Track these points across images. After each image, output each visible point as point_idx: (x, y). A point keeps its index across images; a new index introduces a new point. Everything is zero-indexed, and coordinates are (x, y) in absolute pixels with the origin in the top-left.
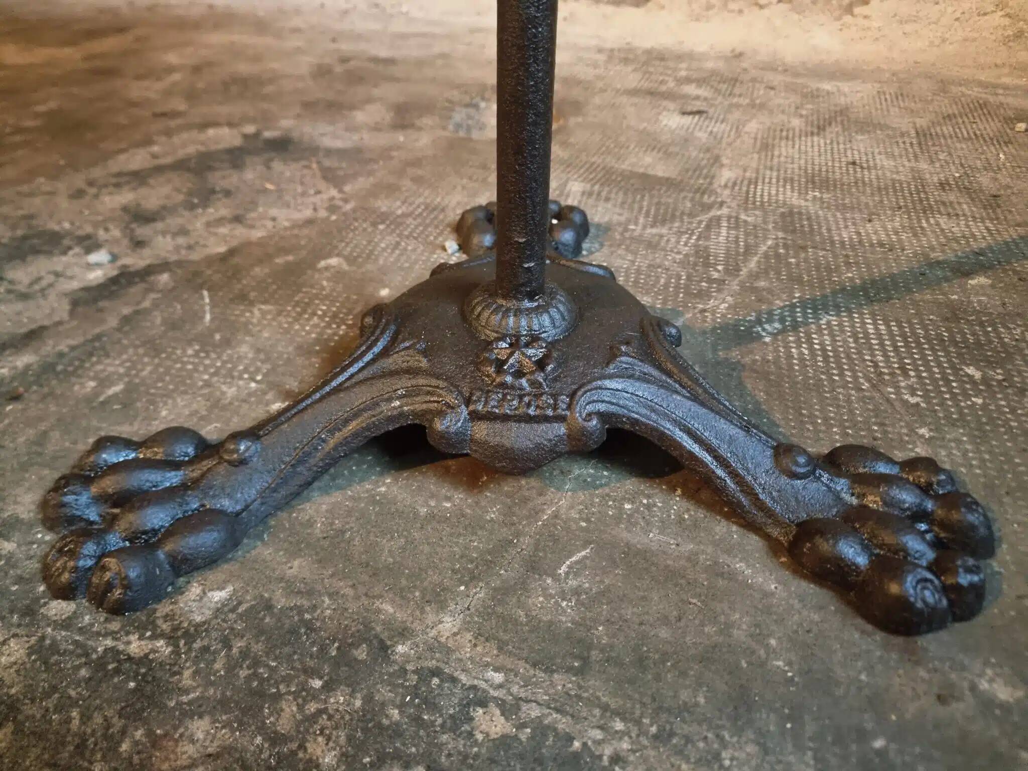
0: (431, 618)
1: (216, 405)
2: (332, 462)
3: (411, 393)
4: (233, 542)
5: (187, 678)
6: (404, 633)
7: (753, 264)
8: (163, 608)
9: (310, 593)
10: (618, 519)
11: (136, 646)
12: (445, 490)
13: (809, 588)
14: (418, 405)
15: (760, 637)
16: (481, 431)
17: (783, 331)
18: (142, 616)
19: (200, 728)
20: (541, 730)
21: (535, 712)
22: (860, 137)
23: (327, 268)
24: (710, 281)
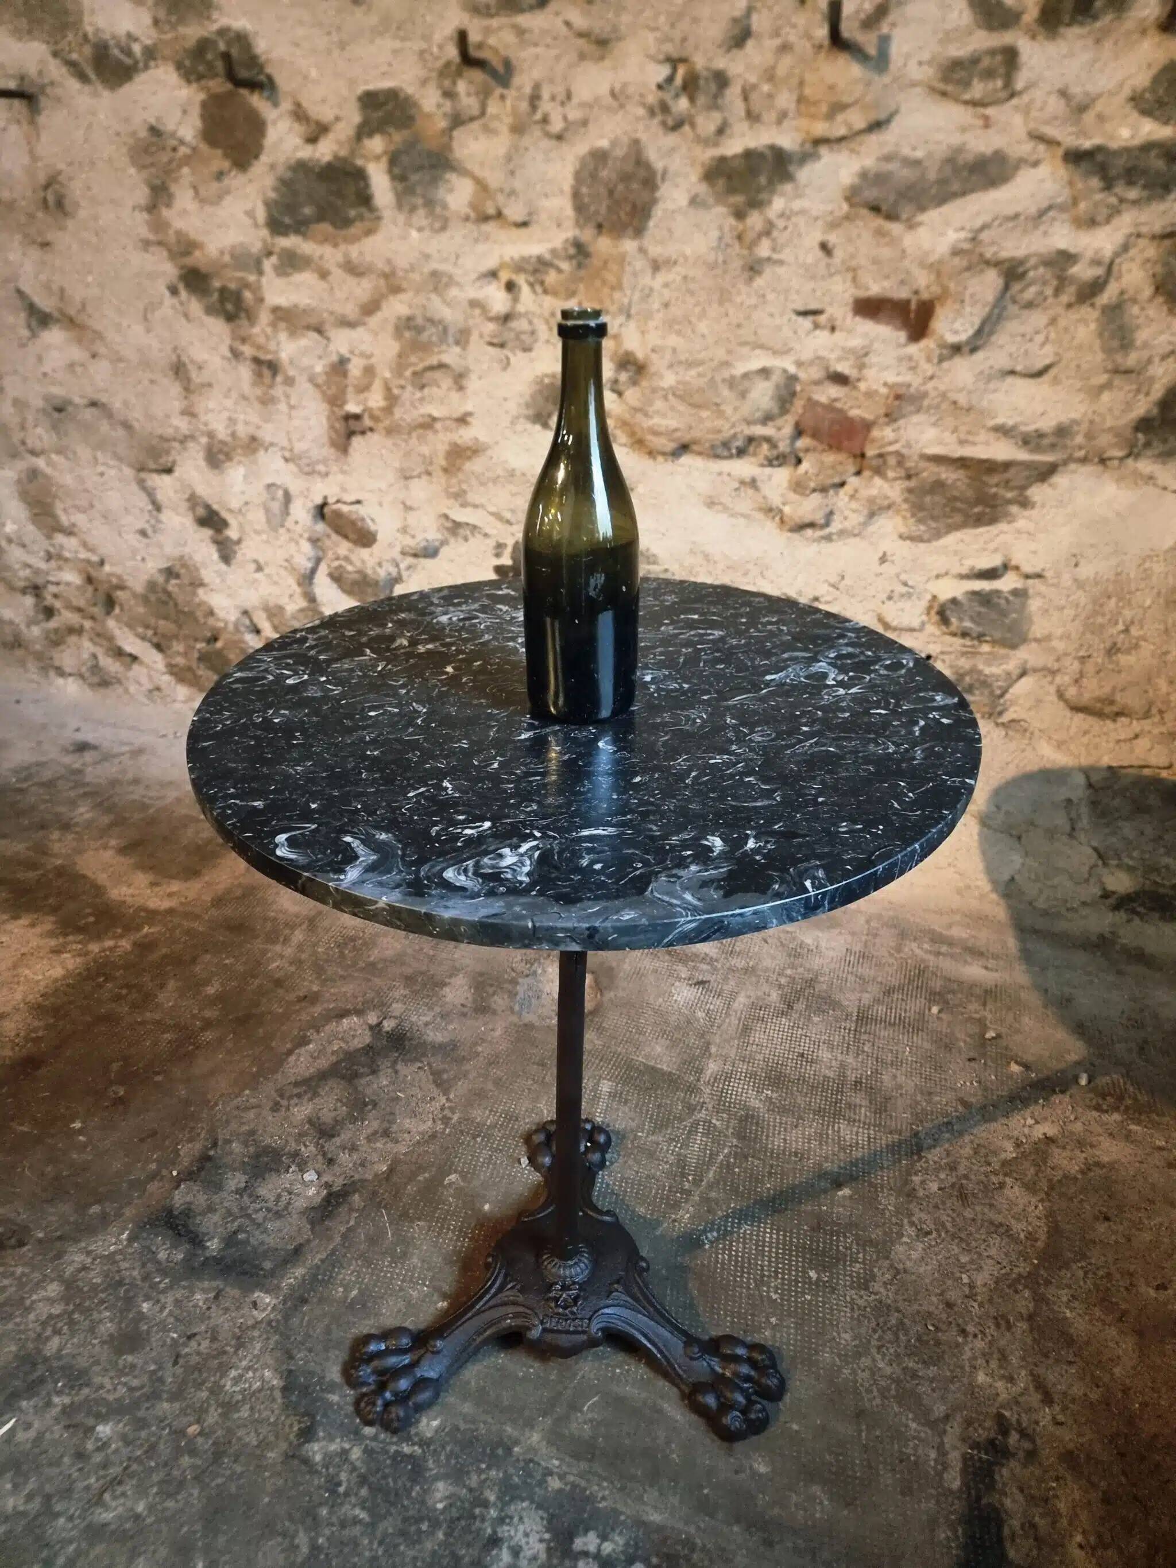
0: (527, 1434)
1: (409, 1303)
2: (477, 1350)
3: (516, 1315)
4: (437, 1395)
5: (431, 1464)
6: (517, 1442)
7: (711, 1175)
8: (413, 1431)
9: (474, 1422)
10: (612, 1378)
11: (406, 1449)
12: (530, 1361)
13: (694, 1417)
14: (519, 1322)
15: (668, 1443)
16: (549, 1337)
17: (717, 1239)
18: (404, 1434)
19: (441, 1485)
20: (574, 1486)
21: (571, 1478)
22: (816, 1019)
23: (450, 1184)
24: (683, 1191)
